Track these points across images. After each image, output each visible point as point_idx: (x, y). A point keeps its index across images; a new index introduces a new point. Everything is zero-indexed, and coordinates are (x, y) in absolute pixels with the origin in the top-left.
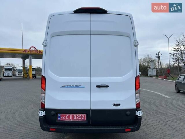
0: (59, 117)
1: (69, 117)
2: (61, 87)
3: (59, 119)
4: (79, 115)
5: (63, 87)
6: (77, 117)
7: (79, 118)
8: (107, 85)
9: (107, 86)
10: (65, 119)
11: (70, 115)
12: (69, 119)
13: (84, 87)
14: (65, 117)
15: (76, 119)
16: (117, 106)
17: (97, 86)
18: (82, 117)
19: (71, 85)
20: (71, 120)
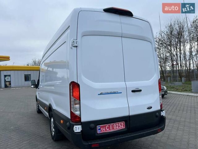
0: (99, 129)
1: (109, 128)
2: (99, 94)
3: (99, 132)
4: (118, 124)
5: (101, 94)
6: (117, 126)
7: (119, 126)
8: (140, 89)
9: (140, 91)
10: (106, 130)
11: (109, 126)
12: (110, 129)
13: (121, 93)
14: (105, 129)
15: (116, 128)
16: (150, 109)
17: (133, 91)
18: (121, 125)
19: (109, 91)
20: (112, 131)
